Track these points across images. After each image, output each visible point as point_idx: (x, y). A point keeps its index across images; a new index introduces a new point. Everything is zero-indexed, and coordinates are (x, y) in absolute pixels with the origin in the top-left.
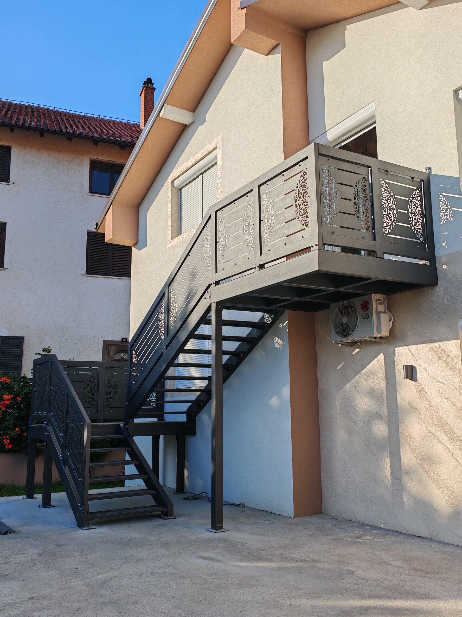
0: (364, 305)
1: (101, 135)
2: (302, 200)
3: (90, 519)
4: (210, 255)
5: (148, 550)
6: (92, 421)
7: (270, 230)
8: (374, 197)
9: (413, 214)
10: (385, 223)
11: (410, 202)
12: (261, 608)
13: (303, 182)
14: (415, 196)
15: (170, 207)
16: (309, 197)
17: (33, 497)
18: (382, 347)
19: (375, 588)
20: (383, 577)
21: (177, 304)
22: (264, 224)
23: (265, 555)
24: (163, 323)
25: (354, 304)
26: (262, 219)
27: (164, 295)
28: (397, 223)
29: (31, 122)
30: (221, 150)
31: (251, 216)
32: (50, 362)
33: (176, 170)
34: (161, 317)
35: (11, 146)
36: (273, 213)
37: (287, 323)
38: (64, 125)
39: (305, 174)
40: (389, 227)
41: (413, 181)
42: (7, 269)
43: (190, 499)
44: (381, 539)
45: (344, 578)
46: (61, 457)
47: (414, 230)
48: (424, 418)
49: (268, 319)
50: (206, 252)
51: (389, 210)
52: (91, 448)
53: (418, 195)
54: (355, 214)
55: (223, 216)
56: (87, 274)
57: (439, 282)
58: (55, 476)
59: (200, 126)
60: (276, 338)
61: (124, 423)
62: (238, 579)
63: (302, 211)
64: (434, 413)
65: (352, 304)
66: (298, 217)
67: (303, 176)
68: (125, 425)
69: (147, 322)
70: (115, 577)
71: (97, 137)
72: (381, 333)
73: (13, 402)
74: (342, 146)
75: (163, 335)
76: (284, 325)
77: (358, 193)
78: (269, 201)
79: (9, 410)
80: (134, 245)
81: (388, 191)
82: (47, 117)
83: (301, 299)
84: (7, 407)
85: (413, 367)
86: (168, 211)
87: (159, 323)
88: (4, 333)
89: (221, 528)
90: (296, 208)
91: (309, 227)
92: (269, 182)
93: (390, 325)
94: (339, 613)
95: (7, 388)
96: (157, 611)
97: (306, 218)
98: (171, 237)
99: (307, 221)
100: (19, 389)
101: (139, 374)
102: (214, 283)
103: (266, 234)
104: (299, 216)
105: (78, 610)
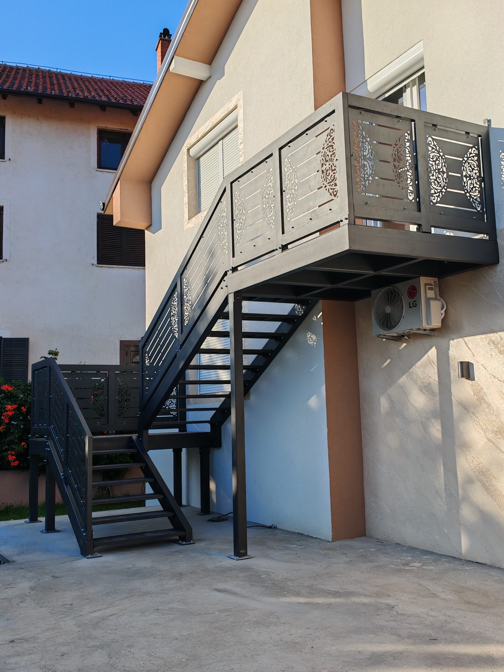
0: (410, 290)
1: (109, 99)
2: (329, 165)
3: (94, 547)
4: (226, 235)
5: (157, 582)
6: (94, 434)
7: (293, 202)
8: (419, 158)
9: (468, 177)
10: (433, 189)
11: (464, 163)
12: (277, 651)
13: (330, 142)
14: (471, 155)
15: (186, 181)
16: (337, 160)
17: (37, 521)
18: (434, 340)
19: (416, 626)
20: (427, 613)
21: (191, 296)
22: (286, 195)
23: (292, 586)
24: (176, 318)
25: (399, 290)
26: (283, 190)
27: (176, 286)
28: (448, 190)
29: (27, 87)
30: (242, 108)
31: (272, 186)
32: (48, 367)
33: (191, 136)
34: (174, 312)
35: (5, 116)
36: (296, 182)
37: (321, 315)
38: (67, 88)
39: (332, 131)
40: (437, 195)
41: (468, 137)
42: (6, 260)
43: (215, 520)
44: (431, 566)
45: (381, 614)
46: (63, 475)
47: (469, 198)
48: (482, 425)
49: (299, 310)
50: (222, 233)
51: (437, 174)
52: (93, 465)
53: (475, 154)
54: (395, 180)
55: (240, 188)
56: (98, 263)
57: (500, 260)
58: (58, 498)
59: (218, 81)
60: (310, 333)
61: (137, 435)
62: (255, 616)
63: (329, 177)
64: (494, 418)
65: (396, 289)
66: (324, 185)
67: (330, 135)
68: (138, 437)
69: (159, 317)
70: (114, 614)
71: (104, 101)
72: (431, 324)
73: (18, 412)
74: (385, 98)
75: (177, 333)
76: (318, 317)
77: (398, 153)
78: (291, 168)
79: (13, 422)
80: (148, 228)
81: (436, 150)
82: (48, 81)
83: (335, 286)
84: (11, 419)
85: (469, 364)
86: (184, 186)
87: (172, 319)
88: (6, 335)
89: (246, 554)
90: (322, 174)
91: (338, 197)
92: (291, 143)
93: (442, 314)
94: (368, 657)
95: (10, 397)
96: (155, 656)
97: (334, 186)
98: (188, 217)
99: (335, 190)
100: (24, 398)
101: (152, 378)
102: (231, 270)
103: (288, 208)
104: (326, 184)
105: (63, 655)
